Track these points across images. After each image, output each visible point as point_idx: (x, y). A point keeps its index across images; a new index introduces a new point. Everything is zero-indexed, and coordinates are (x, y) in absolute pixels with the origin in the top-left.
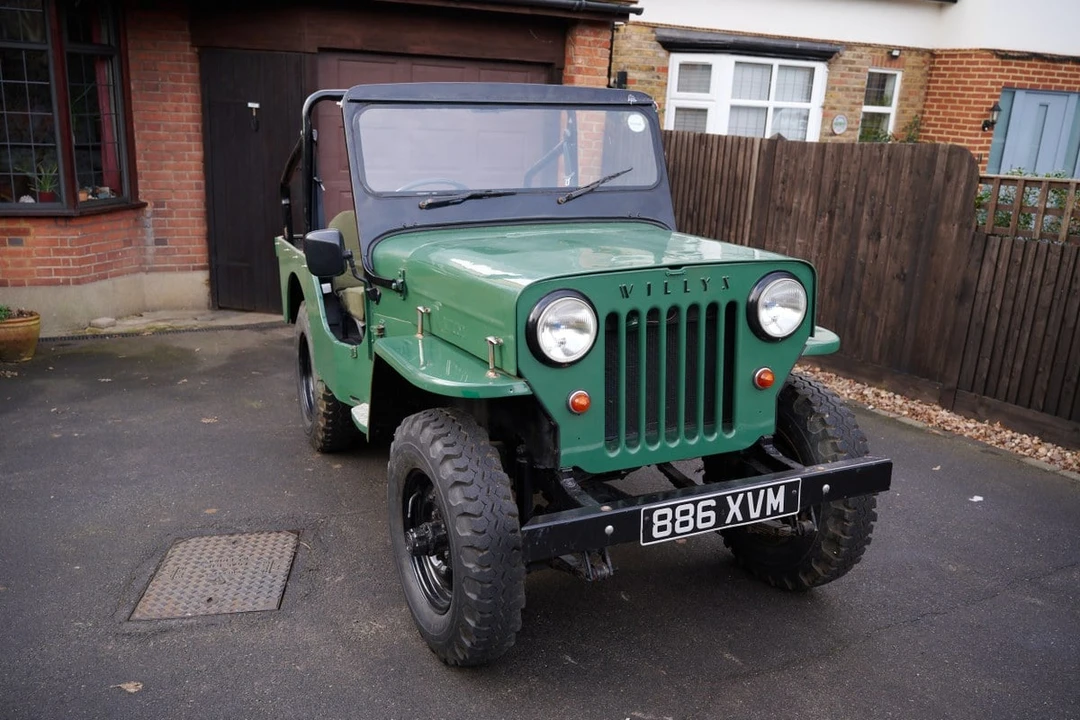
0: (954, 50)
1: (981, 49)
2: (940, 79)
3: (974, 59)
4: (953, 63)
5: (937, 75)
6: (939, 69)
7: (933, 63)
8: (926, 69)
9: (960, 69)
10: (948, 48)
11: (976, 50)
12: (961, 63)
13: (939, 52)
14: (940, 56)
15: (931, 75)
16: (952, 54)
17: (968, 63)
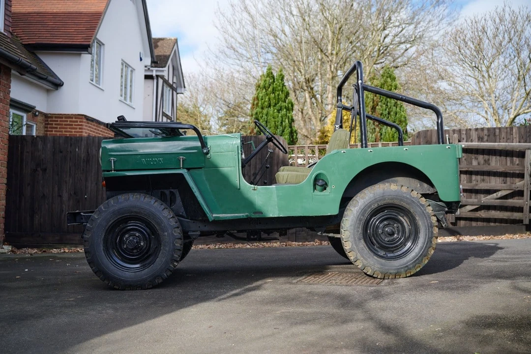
0: (61, 114)
1: (78, 115)
2: (54, 130)
3: (74, 120)
4: (61, 121)
5: (50, 128)
6: (52, 124)
7: (48, 121)
8: (44, 124)
9: (65, 125)
10: (57, 113)
11: (75, 115)
12: (67, 121)
13: (50, 115)
14: (52, 117)
15: (47, 127)
16: (60, 116)
17: (70, 121)
